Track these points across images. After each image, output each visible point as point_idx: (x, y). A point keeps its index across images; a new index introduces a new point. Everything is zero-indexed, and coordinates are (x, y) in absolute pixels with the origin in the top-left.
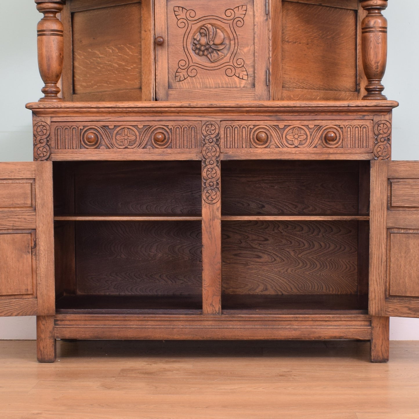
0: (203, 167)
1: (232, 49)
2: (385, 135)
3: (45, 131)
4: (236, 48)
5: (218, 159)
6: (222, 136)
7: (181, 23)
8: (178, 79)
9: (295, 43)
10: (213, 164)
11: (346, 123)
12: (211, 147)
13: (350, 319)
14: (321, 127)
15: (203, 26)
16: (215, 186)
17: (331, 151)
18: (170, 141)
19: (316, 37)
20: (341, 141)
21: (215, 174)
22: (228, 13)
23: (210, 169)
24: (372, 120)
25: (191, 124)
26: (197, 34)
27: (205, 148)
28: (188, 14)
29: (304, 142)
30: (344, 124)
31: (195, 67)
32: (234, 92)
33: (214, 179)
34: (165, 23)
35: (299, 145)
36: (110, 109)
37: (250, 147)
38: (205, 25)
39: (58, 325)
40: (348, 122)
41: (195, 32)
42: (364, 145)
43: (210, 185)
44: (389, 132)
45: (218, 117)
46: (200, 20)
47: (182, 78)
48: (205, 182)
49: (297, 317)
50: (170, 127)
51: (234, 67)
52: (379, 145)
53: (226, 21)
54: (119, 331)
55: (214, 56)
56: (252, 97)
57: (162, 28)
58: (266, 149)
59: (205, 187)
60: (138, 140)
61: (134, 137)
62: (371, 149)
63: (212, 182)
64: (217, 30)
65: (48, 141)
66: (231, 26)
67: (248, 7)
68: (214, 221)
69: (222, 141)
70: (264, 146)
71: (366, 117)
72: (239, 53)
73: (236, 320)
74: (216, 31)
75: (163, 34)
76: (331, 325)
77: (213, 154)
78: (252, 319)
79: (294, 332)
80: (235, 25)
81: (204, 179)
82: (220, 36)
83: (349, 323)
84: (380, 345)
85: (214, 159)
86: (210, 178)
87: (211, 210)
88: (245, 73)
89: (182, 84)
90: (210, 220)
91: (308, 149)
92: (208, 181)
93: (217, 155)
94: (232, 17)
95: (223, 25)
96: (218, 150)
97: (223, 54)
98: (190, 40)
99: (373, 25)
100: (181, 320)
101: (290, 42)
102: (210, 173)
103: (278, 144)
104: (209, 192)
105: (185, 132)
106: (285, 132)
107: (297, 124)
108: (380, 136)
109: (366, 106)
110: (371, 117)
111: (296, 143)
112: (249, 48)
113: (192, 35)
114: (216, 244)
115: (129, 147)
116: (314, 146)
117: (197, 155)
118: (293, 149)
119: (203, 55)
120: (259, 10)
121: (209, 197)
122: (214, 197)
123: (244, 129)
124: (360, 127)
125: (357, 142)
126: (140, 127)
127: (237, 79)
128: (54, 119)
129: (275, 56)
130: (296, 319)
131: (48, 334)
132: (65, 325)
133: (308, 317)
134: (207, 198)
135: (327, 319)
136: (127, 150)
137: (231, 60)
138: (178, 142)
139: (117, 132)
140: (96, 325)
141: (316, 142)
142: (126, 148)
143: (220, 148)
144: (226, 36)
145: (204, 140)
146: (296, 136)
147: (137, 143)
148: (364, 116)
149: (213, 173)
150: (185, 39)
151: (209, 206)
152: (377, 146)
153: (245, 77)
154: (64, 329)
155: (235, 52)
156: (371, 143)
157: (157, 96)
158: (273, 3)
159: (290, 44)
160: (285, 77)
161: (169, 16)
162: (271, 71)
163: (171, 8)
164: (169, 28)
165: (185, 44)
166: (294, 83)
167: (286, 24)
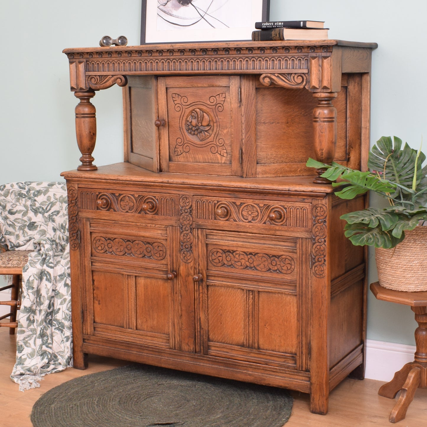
0: (181, 232)
1: (215, 131)
2: (322, 217)
3: (74, 194)
4: (218, 129)
5: (191, 227)
6: (194, 208)
7: (177, 107)
8: (176, 153)
9: (273, 123)
10: (188, 230)
11: (289, 204)
12: (186, 217)
13: (293, 373)
14: (269, 206)
15: (194, 110)
17: (277, 228)
18: (157, 209)
19: (298, 116)
20: (285, 220)
21: (190, 239)
22: (212, 100)
23: (186, 234)
24: (311, 203)
25: (171, 196)
26: (189, 117)
27: (182, 217)
28: (182, 100)
29: (256, 218)
30: (288, 205)
31: (188, 144)
32: (216, 167)
33: (188, 242)
34: (165, 107)
35: (253, 220)
36: (114, 181)
37: (215, 219)
39: (85, 342)
40: (291, 203)
41: (188, 115)
42: (304, 224)
43: (185, 247)
45: (191, 192)
46: (191, 105)
47: (179, 153)
49: (251, 365)
50: (157, 198)
51: (217, 146)
52: (317, 226)
53: (210, 107)
54: (125, 354)
55: (202, 136)
56: (229, 172)
57: (163, 112)
58: (227, 222)
59: (182, 248)
60: (135, 206)
61: (132, 204)
62: (310, 229)
63: (187, 245)
64: (204, 113)
65: (76, 202)
66: (214, 110)
67: (226, 95)
68: (189, 277)
69: (194, 212)
70: (225, 219)
71: (306, 201)
72: (220, 134)
73: (205, 360)
74: (203, 115)
75: (164, 116)
76: (278, 376)
77: (188, 222)
78: (217, 361)
79: (249, 376)
80: (217, 110)
81: (181, 242)
82: (206, 119)
83: (292, 376)
84: (318, 399)
85: (188, 226)
87: (187, 268)
88: (225, 151)
89: (179, 158)
90: (186, 276)
91: (259, 225)
92: (184, 244)
93: (191, 223)
94: (214, 103)
95: (208, 110)
96: (191, 219)
97: (209, 134)
98: (184, 122)
99: (318, 116)
100: (167, 353)
101: (267, 123)
102: (185, 237)
103: (236, 218)
104: (185, 253)
105: (168, 203)
106: (241, 208)
107: (250, 202)
108: (318, 218)
109: (303, 191)
110: (310, 200)
111: (250, 219)
112: (228, 130)
113: (185, 118)
114: (190, 296)
115: (129, 211)
116: (263, 222)
117: (176, 222)
118: (247, 223)
119: (194, 134)
120: (234, 98)
121: (185, 257)
122: (189, 258)
123: (210, 204)
124: (301, 209)
125: (298, 221)
126: (136, 196)
127: (219, 156)
128: (80, 186)
129: (248, 137)
130: (250, 366)
131: (80, 349)
132: (90, 343)
133: (260, 366)
135: (275, 370)
136: (127, 213)
137: (215, 140)
138: (162, 210)
139: (121, 199)
140: (110, 347)
141: (265, 219)
142: (127, 212)
143: (192, 218)
144: (211, 119)
145: (181, 210)
146: (250, 213)
147: (135, 209)
148: (304, 199)
149: (188, 237)
150: (181, 121)
151: (185, 264)
152: (315, 227)
153: (225, 155)
154: (90, 346)
155: (217, 133)
156: (310, 224)
157: (161, 167)
158: (246, 92)
159: (266, 125)
160: (261, 154)
161: (168, 101)
162: (243, 150)
163: (170, 94)
164: (169, 111)
165: (181, 125)
166: (271, 158)
167: (261, 108)
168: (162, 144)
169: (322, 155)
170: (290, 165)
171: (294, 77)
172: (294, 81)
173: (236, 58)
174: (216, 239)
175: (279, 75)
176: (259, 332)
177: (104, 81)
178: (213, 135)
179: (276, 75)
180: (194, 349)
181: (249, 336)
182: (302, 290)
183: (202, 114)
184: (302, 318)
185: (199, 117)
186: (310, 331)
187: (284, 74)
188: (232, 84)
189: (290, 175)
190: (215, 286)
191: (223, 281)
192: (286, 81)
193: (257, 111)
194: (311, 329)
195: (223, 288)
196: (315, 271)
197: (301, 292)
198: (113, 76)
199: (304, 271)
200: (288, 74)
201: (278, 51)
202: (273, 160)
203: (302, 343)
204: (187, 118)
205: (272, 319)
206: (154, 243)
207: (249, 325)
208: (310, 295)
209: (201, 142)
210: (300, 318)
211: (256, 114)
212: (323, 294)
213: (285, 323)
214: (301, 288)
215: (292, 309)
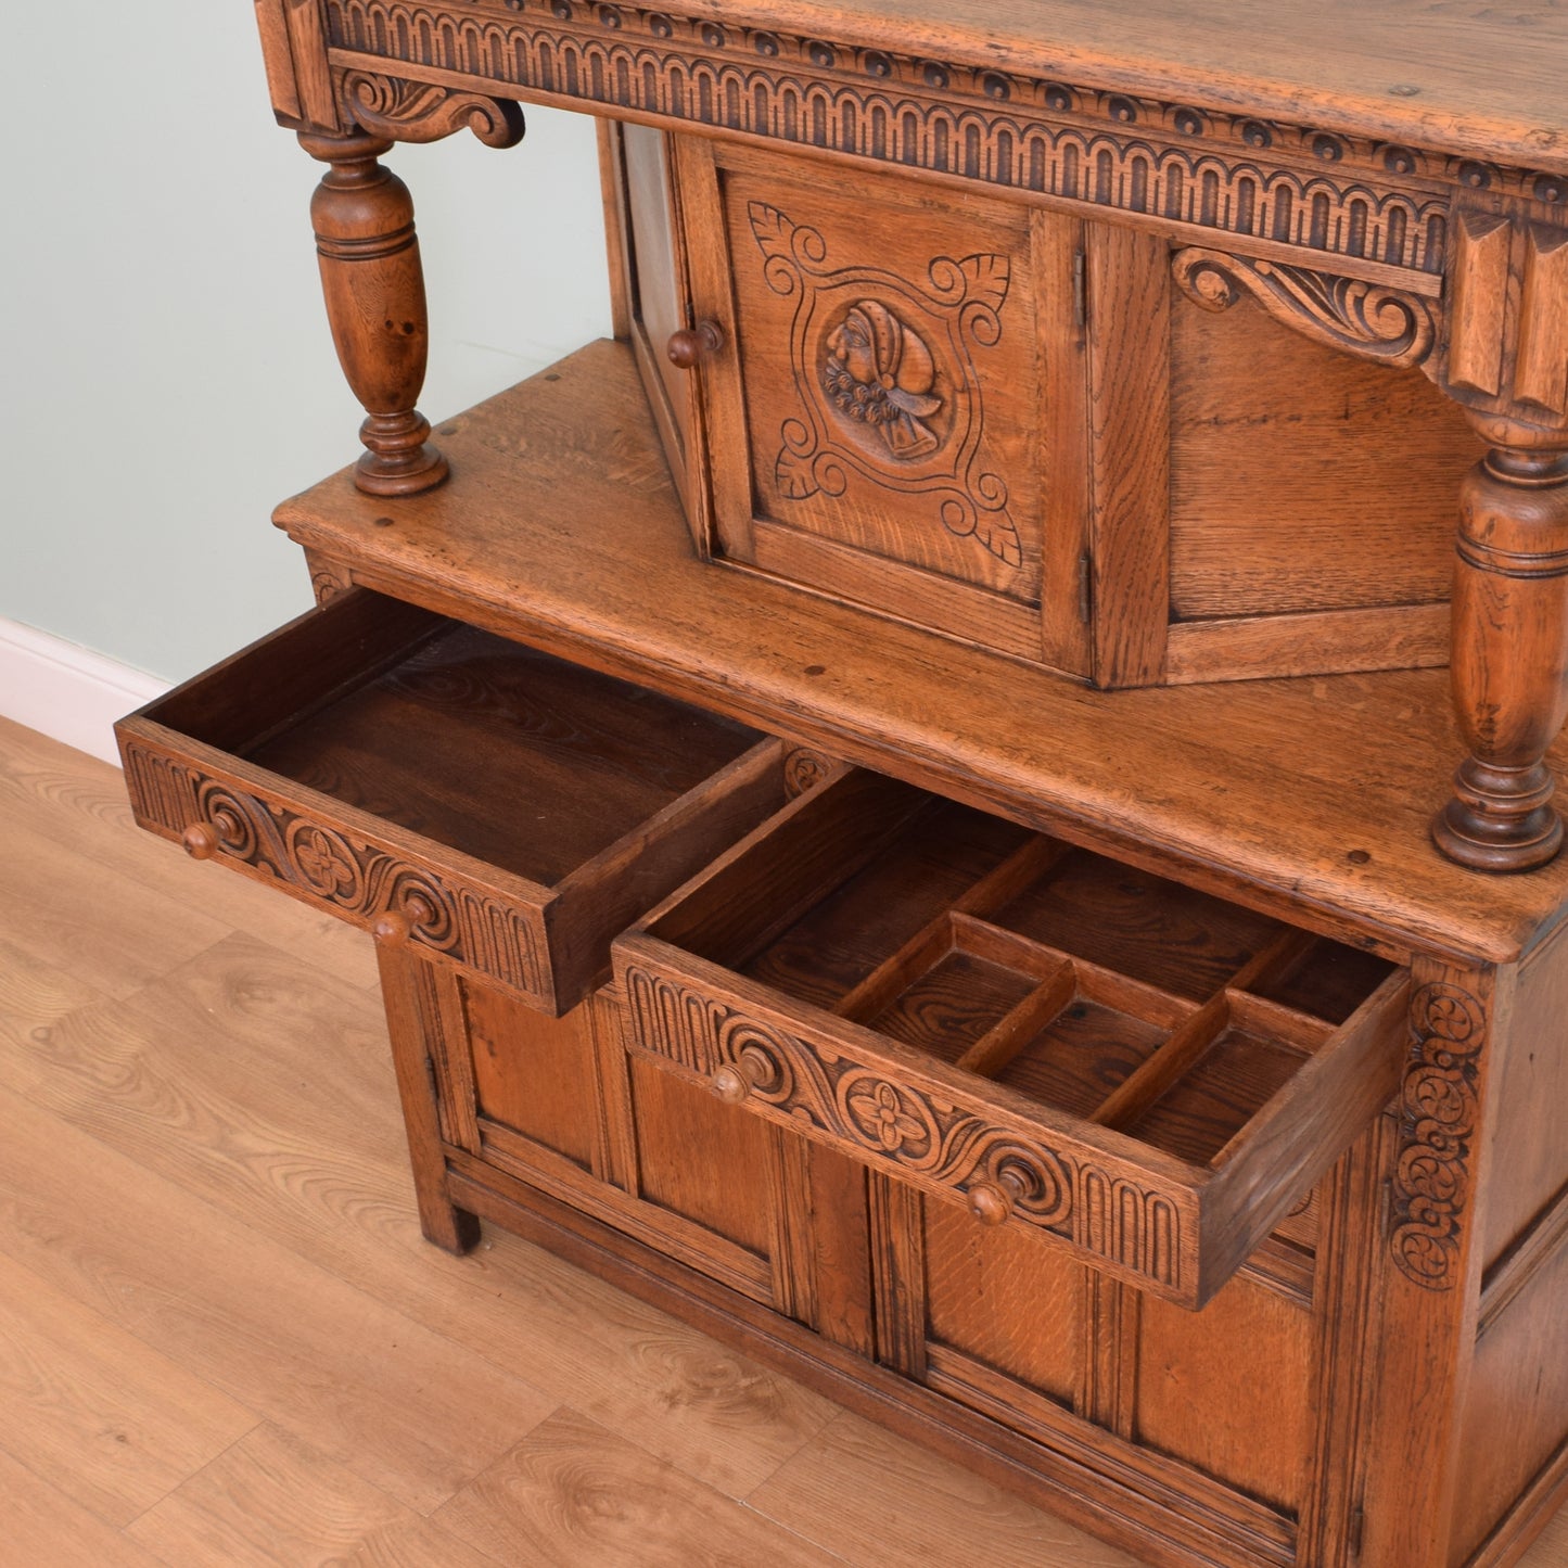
1: (960, 429)
2: (1456, 1048)
4: (976, 427)
7: (778, 272)
8: (785, 485)
9: (1264, 420)
15: (856, 304)
22: (942, 274)
24: (1409, 970)
26: (836, 332)
31: (838, 461)
32: (969, 603)
34: (719, 263)
38: (861, 304)
41: (828, 322)
44: (1474, 1042)
45: (836, 747)
46: (842, 276)
47: (799, 491)
51: (974, 505)
52: (1428, 1077)
53: (935, 308)
55: (900, 438)
56: (1031, 642)
57: (711, 282)
64: (907, 333)
66: (955, 330)
67: (1015, 269)
71: (1384, 951)
72: (987, 452)
73: (918, 1399)
74: (902, 339)
75: (720, 306)
78: (965, 1419)
80: (967, 332)
82: (914, 363)
88: (1011, 537)
89: (801, 510)
94: (956, 294)
95: (922, 322)
97: (931, 437)
98: (812, 351)
99: (1483, 537)
101: (1232, 421)
108: (1438, 1044)
109: (1369, 917)
110: (1402, 957)
112: (1022, 442)
113: (819, 331)
119: (863, 420)
120: (1052, 298)
127: (982, 554)
129: (1123, 500)
130: (1102, 1488)
131: (437, 1184)
132: (471, 1180)
133: (1140, 1503)
137: (961, 472)
144: (939, 368)
150: (797, 340)
152: (1419, 1076)
153: (1012, 555)
154: (472, 1191)
155: (972, 442)
157: (721, 532)
158: (1112, 276)
159: (1228, 429)
160: (1198, 576)
161: (734, 234)
162: (1099, 563)
163: (738, 202)
164: (741, 286)
165: (798, 359)
166: (1251, 589)
167: (1203, 346)
168: (718, 434)
169: (1491, 731)
170: (1348, 620)
171: (1359, 302)
172: (1358, 324)
173: (1046, 129)
175: (1280, 275)
176: (1142, 1380)
177: (417, 109)
178: (950, 449)
179: (1265, 268)
180: (871, 1348)
181: (1096, 1381)
182: (1338, 1300)
183: (896, 333)
184: (1331, 1401)
185: (884, 343)
186: (1365, 1463)
187: (1306, 272)
188: (1041, 225)
189: (1348, 668)
192: (1315, 309)
193: (1173, 367)
194: (1370, 1459)
196: (1405, 1255)
197: (1331, 1307)
198: (450, 92)
199: (1353, 1230)
200: (1331, 279)
201: (1277, 139)
202: (1259, 595)
203: (1324, 1491)
204: (825, 335)
205: (1199, 1355)
207: (1096, 1342)
208: (1375, 1334)
209: (897, 465)
210: (1323, 1398)
211: (1172, 383)
212: (1432, 1349)
213: (1257, 1391)
214: (1332, 1294)
215: (1288, 1350)
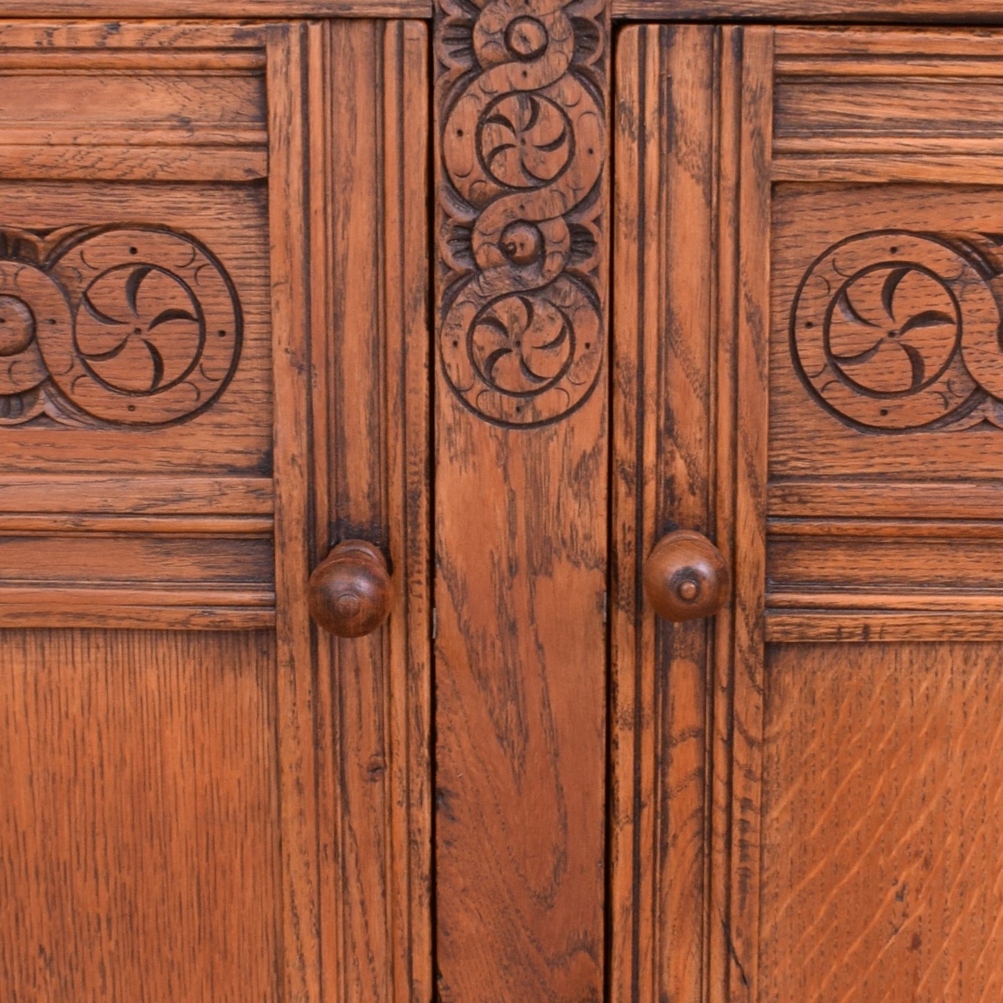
0: (449, 85)
5: (588, 12)
10: (542, 51)
16: (553, 264)
21: (564, 149)
23: (513, 100)
33: (544, 192)
43: (507, 252)
48: (469, 227)
59: (462, 265)
63: (532, 224)
68: (542, 580)
81: (456, 193)
86: (507, 189)
87: (518, 480)
90: (513, 568)
92: (495, 216)
102: (508, 136)
104: (505, 320)
114: (559, 788)
121: (502, 361)
122: (547, 365)
134: (486, 368)
149: (538, 135)
151: (503, 444)
174: (892, 127)
190: (866, 640)
191: (958, 585)
195: (951, 660)
206: (86, 233)
